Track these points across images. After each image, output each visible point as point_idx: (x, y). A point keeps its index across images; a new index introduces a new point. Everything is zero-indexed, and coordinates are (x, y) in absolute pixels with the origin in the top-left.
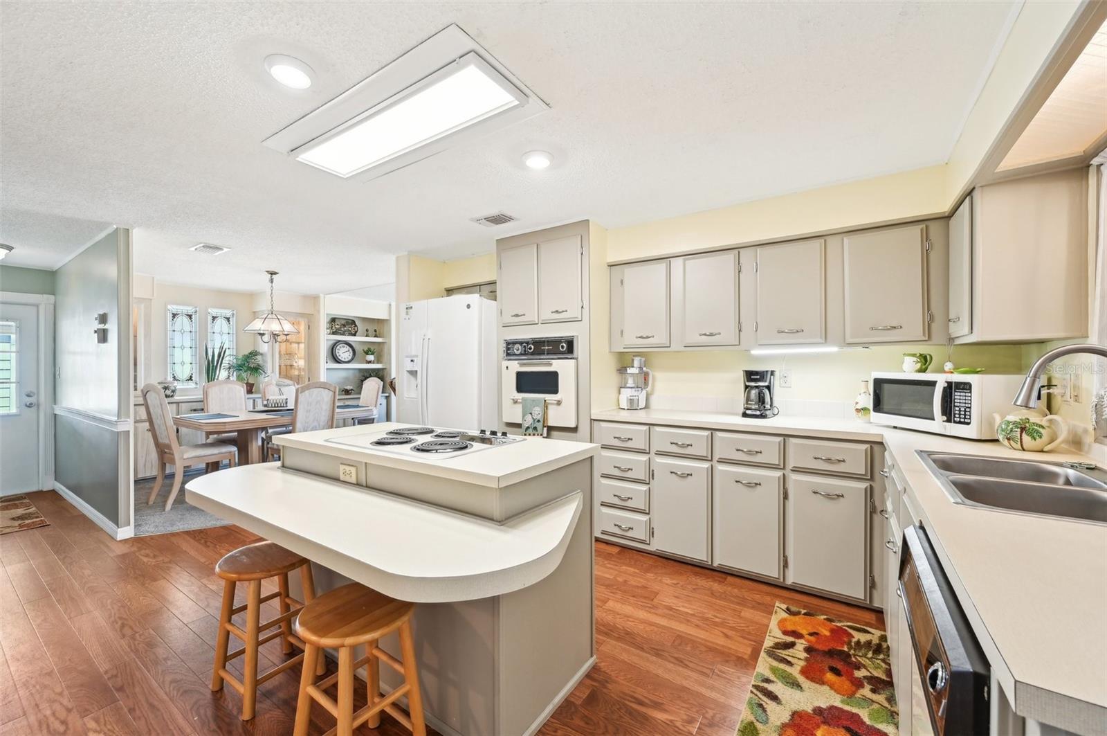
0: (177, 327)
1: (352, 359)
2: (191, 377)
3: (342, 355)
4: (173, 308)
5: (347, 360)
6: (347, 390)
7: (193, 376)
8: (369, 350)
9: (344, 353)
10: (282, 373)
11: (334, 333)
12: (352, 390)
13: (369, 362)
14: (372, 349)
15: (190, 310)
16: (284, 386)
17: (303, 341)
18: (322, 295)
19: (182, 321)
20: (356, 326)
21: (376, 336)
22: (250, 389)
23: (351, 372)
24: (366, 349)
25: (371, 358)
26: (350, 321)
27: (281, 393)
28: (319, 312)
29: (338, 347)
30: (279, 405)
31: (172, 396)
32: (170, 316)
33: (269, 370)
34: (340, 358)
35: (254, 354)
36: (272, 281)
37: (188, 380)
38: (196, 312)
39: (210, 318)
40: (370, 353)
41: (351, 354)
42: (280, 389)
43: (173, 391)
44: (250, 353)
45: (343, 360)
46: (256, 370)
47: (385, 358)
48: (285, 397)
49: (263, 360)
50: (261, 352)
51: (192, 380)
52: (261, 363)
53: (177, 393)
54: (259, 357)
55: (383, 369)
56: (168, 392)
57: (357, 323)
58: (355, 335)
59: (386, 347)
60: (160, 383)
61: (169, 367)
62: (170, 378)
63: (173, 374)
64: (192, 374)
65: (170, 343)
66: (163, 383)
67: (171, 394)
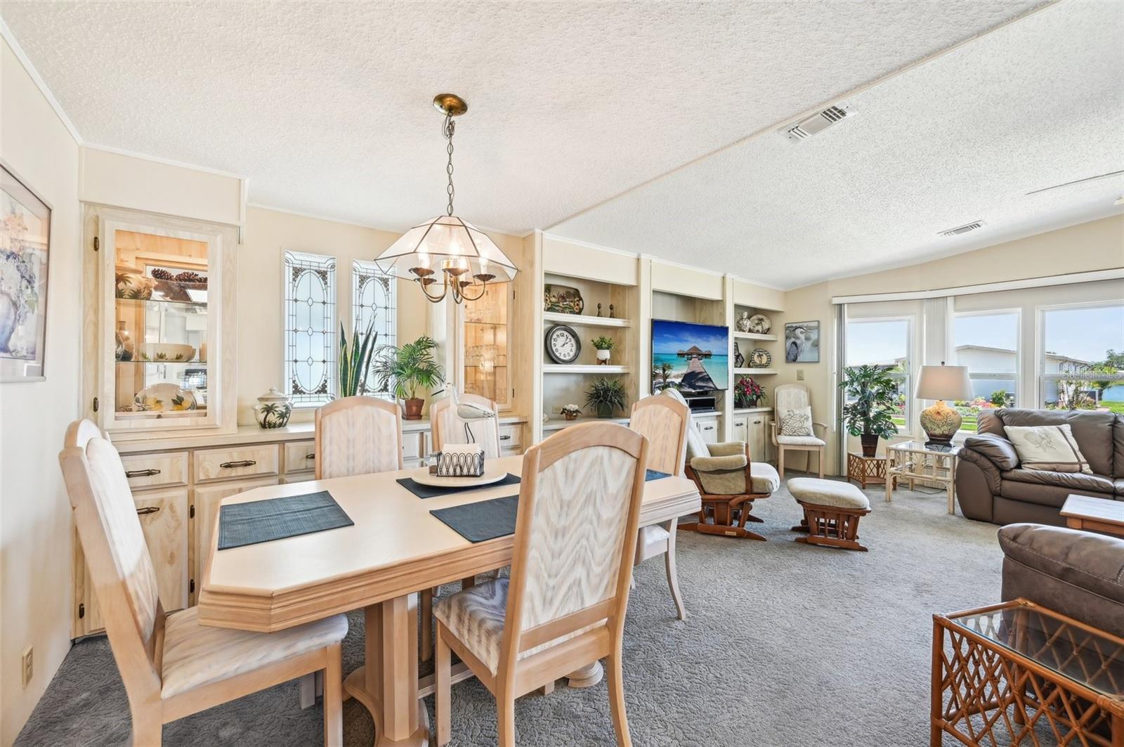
0: (302, 294)
1: (576, 356)
2: (324, 386)
3: (561, 349)
4: (298, 258)
5: (567, 358)
6: (569, 411)
7: (328, 384)
8: (603, 340)
9: (563, 347)
10: (468, 382)
11: (549, 310)
12: (577, 411)
13: (604, 362)
14: (607, 338)
15: (323, 262)
16: (478, 417)
17: (503, 321)
18: (538, 231)
19: (309, 283)
20: (581, 299)
21: (612, 316)
22: (414, 411)
23: (573, 378)
24: (597, 339)
25: (605, 354)
26: (572, 291)
27: (470, 437)
28: (532, 264)
29: (555, 336)
30: (465, 471)
31: (281, 425)
32: (289, 274)
33: (449, 377)
34: (557, 354)
35: (425, 344)
36: (450, 129)
37: (319, 392)
38: (333, 267)
39: (356, 280)
40: (605, 345)
41: (574, 349)
42: (466, 424)
43: (282, 416)
44: (419, 343)
45: (562, 357)
46: (428, 374)
47: (627, 356)
48: (476, 449)
49: (439, 355)
50: (436, 340)
51: (325, 392)
52: (435, 360)
53: (292, 417)
54: (432, 351)
55: (622, 375)
56: (273, 418)
57: (582, 295)
58: (579, 313)
59: (628, 336)
60: (261, 399)
61: (288, 367)
62: (289, 389)
63: (294, 382)
64: (326, 381)
65: (289, 324)
66: (267, 399)
67: (279, 421)
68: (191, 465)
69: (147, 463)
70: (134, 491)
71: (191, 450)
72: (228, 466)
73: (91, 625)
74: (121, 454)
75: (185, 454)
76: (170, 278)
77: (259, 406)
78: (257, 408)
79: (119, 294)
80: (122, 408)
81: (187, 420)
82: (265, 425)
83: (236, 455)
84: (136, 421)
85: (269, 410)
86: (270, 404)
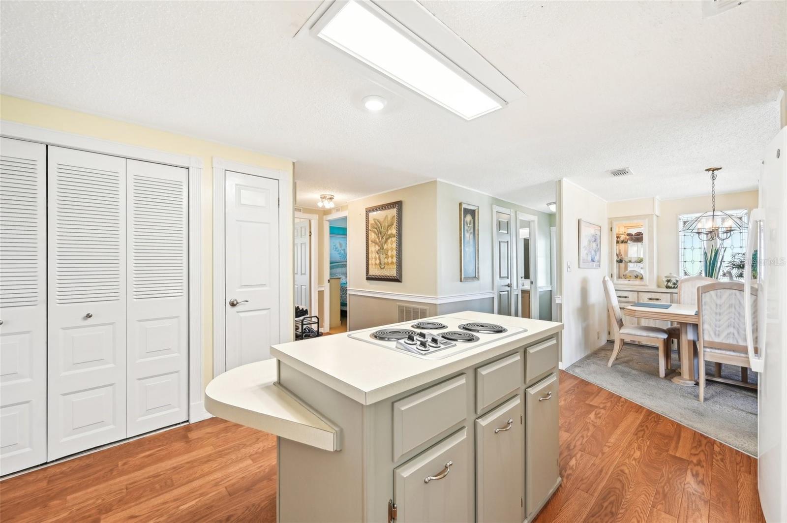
2: (700, 273)
32: (681, 224)
43: (674, 284)
56: (670, 284)
60: (666, 277)
61: (681, 265)
62: (682, 273)
63: (684, 271)
64: (702, 271)
65: (681, 246)
66: (668, 277)
67: (673, 286)
68: (638, 297)
69: (625, 294)
70: (619, 302)
71: (638, 292)
72: (650, 299)
73: (611, 338)
74: (616, 290)
75: (636, 293)
76: (632, 235)
77: (665, 279)
78: (663, 280)
79: (618, 242)
80: (619, 277)
81: (637, 282)
82: (667, 287)
83: (653, 296)
84: (622, 281)
85: (668, 281)
86: (669, 279)
